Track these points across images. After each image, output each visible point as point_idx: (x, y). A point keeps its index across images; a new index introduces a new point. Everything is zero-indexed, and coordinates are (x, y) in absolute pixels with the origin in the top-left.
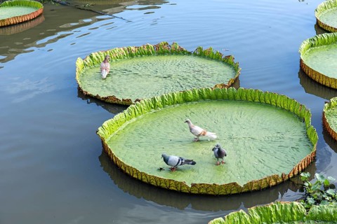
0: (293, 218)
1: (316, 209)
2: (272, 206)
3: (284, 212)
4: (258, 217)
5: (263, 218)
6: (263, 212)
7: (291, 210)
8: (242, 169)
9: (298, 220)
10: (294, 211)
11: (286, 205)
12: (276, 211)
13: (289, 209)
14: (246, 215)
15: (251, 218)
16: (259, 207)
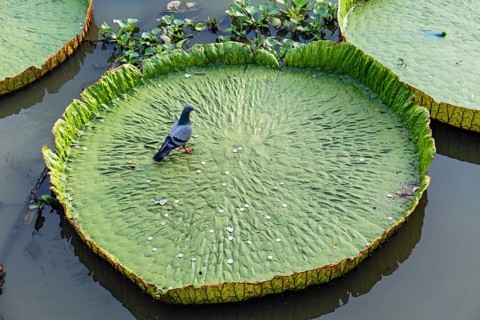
0: (130, 85)
1: (149, 63)
2: (104, 80)
3: (119, 82)
4: (94, 101)
5: (100, 100)
6: (97, 91)
7: (125, 75)
8: (15, 49)
9: (135, 85)
10: (128, 76)
11: (117, 73)
12: (110, 84)
13: (122, 76)
14: (82, 104)
15: (88, 106)
16: (90, 88)
